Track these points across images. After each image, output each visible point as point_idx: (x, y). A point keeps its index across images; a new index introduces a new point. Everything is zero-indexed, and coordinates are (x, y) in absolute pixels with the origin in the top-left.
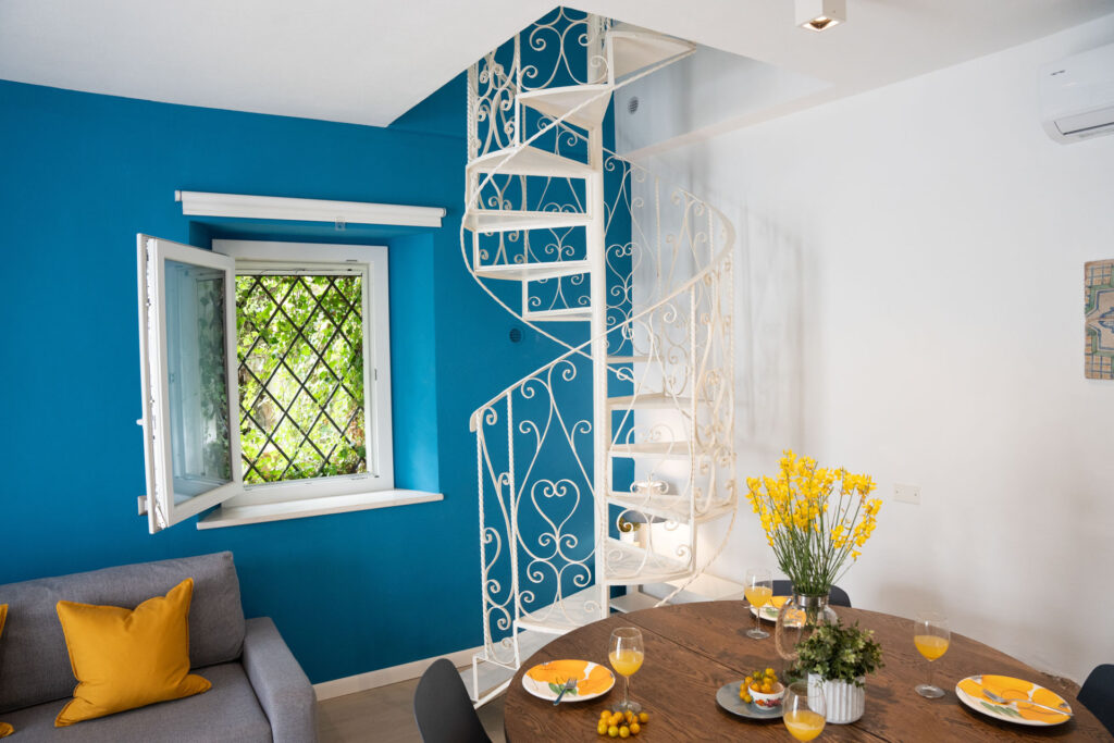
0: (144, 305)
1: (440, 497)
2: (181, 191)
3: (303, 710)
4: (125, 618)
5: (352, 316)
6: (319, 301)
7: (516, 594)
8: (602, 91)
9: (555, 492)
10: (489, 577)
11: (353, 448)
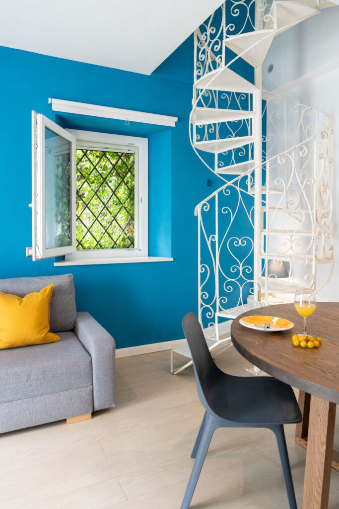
0: (35, 146)
1: (172, 259)
2: (52, 98)
3: (108, 350)
4: (19, 300)
5: (129, 174)
6: (114, 166)
7: (218, 298)
8: (270, 33)
9: (240, 243)
10: (202, 290)
11: (128, 237)
